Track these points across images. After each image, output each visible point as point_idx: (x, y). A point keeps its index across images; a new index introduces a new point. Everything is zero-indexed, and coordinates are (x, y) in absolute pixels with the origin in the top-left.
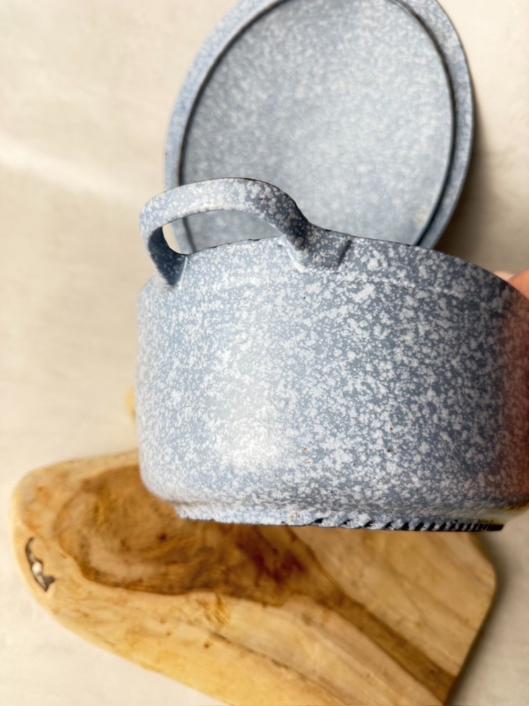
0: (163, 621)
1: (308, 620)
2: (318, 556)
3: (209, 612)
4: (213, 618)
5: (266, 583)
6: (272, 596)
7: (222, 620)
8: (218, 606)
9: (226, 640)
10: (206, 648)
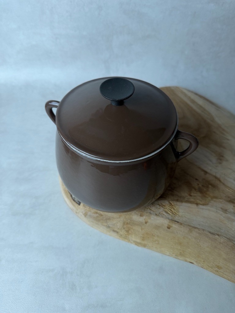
0: (141, 216)
1: (225, 211)
2: (222, 180)
3: (166, 210)
4: (169, 213)
5: (195, 195)
6: (201, 201)
7: (175, 213)
8: (170, 207)
9: (179, 223)
10: (169, 229)
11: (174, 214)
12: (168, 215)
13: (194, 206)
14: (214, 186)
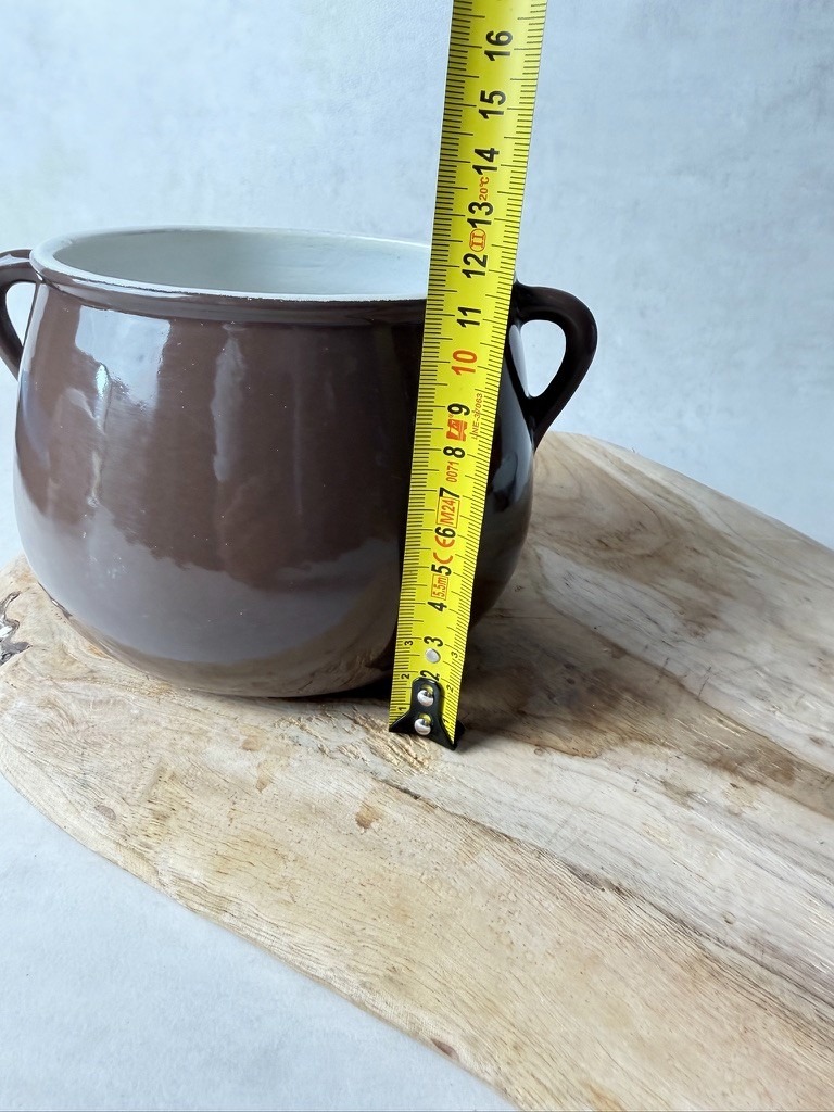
0: (249, 747)
1: (683, 796)
3: (380, 744)
6: (566, 739)
7: (414, 763)
9: (421, 803)
10: (363, 830)
11: (413, 765)
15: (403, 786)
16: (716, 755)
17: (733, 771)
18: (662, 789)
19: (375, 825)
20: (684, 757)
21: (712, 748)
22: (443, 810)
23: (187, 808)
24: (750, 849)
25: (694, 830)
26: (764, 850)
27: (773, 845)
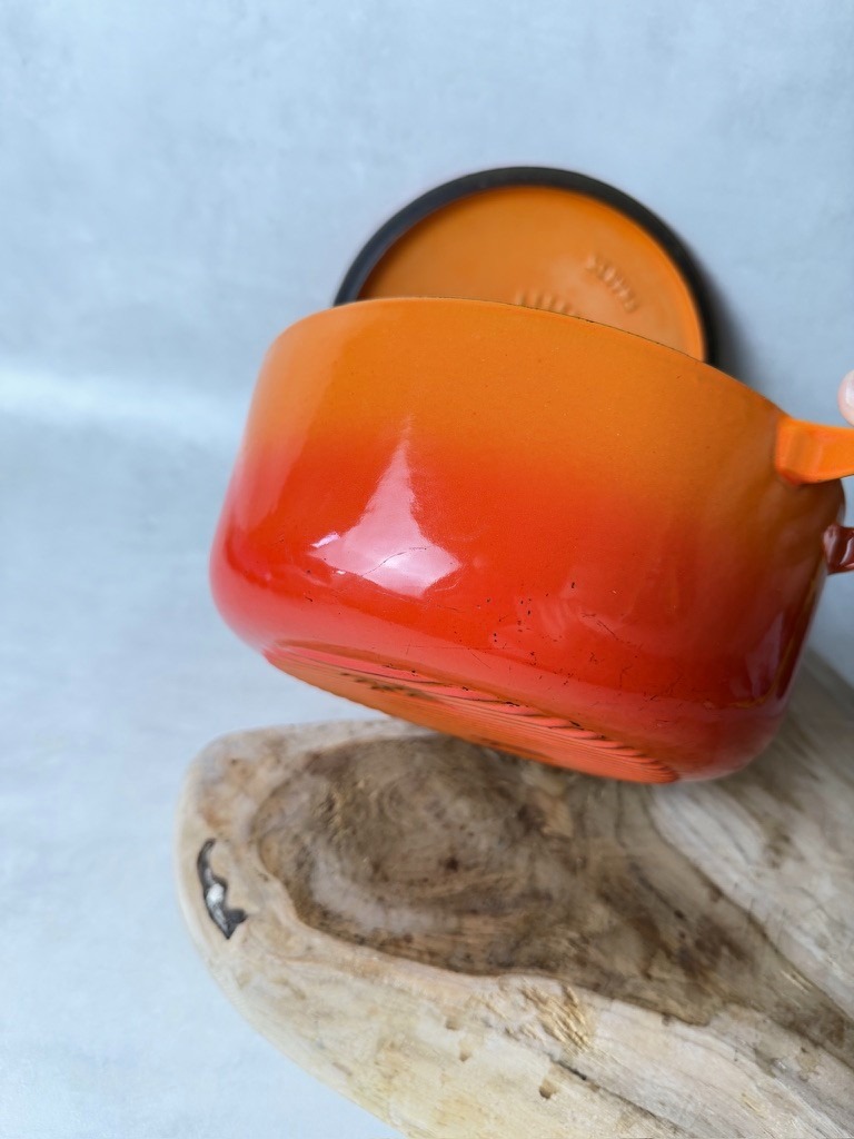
0: (451, 1026)
1: (768, 1063)
3: (548, 1020)
4: (557, 1032)
5: (666, 976)
6: (683, 1005)
7: (577, 1039)
8: (566, 1009)
9: (588, 1084)
10: (544, 1099)
11: (576, 1041)
12: (551, 1039)
13: (653, 1021)
14: (740, 954)
15: (574, 1067)
16: (790, 1017)
17: (802, 1034)
18: (753, 1056)
19: (553, 1097)
20: (769, 1021)
21: (789, 1009)
22: (605, 1089)
23: (406, 1070)
24: (813, 1114)
25: (777, 1098)
26: (822, 1115)
27: (828, 1109)
